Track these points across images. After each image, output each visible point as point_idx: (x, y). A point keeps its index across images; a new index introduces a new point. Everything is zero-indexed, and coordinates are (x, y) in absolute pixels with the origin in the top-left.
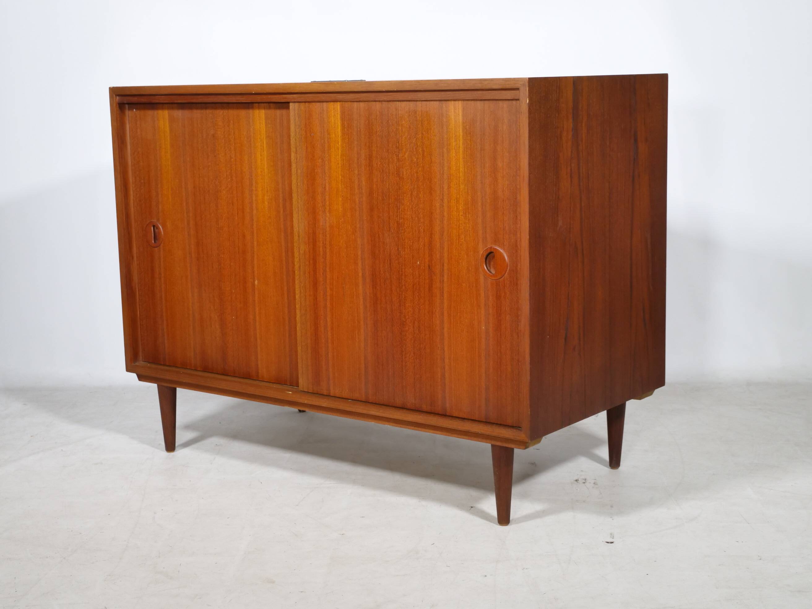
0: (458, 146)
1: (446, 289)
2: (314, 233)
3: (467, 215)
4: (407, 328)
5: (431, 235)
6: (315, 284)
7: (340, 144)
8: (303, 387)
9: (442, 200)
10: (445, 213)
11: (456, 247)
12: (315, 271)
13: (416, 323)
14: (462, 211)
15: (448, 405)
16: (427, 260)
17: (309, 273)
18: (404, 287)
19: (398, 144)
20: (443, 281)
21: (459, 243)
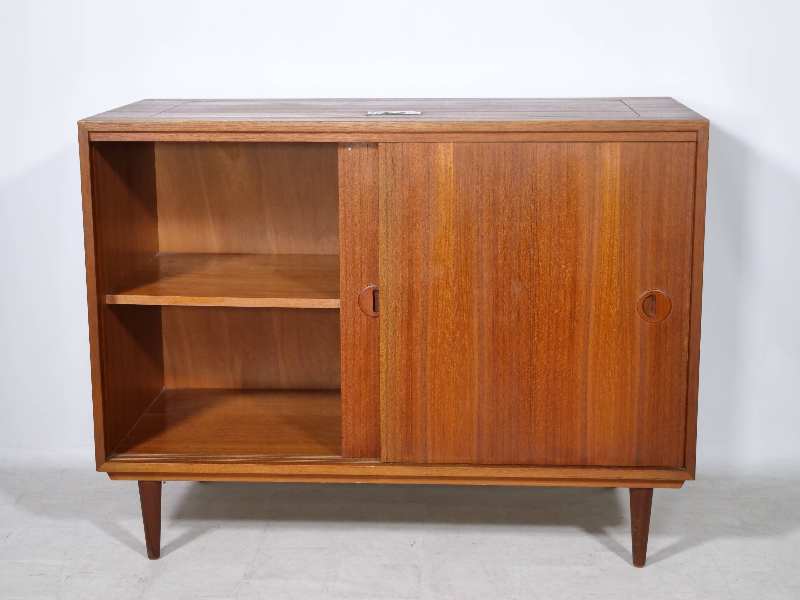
0: (614, 189)
1: (591, 337)
2: (411, 287)
3: (623, 260)
4: (538, 381)
5: (574, 282)
6: (409, 345)
7: (452, 188)
8: (387, 458)
9: (591, 244)
10: (594, 258)
11: (607, 292)
12: (410, 327)
13: (551, 376)
14: (616, 256)
15: (589, 455)
16: (568, 310)
17: (401, 331)
18: (536, 338)
19: (534, 187)
20: (588, 328)
21: (610, 288)
